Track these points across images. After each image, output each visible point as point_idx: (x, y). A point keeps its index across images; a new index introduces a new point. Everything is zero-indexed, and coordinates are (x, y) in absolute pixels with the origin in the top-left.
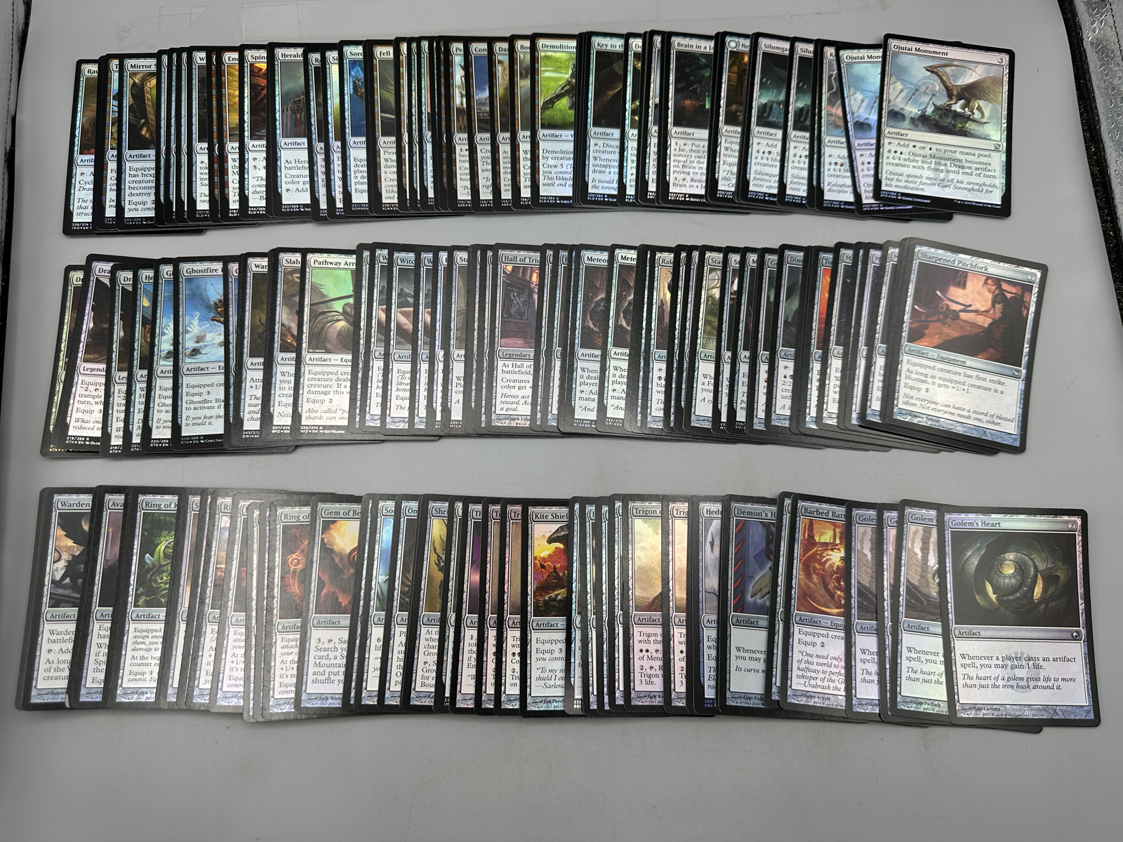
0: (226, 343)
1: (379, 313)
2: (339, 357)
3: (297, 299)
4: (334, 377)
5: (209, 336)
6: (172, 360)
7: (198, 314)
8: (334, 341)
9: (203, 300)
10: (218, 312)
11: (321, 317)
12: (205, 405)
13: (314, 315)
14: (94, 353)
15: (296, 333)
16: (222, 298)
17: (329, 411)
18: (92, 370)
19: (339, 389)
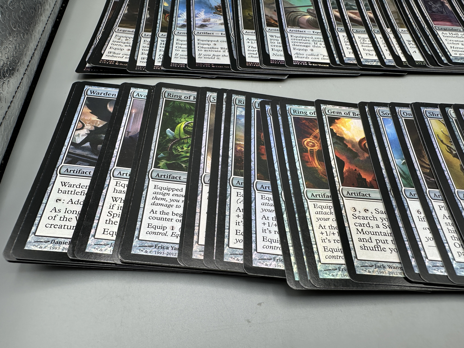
0: (226, 23)
1: (334, 13)
2: (311, 31)
3: (275, 5)
4: (311, 40)
5: (212, 20)
6: (186, 28)
7: (204, 10)
8: (306, 24)
9: (207, 5)
10: (218, 11)
11: (293, 13)
12: (213, 50)
13: (287, 12)
14: (126, 24)
15: (277, 19)
16: (221, 5)
17: (312, 55)
18: (124, 31)
19: (316, 45)
